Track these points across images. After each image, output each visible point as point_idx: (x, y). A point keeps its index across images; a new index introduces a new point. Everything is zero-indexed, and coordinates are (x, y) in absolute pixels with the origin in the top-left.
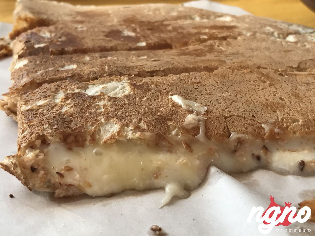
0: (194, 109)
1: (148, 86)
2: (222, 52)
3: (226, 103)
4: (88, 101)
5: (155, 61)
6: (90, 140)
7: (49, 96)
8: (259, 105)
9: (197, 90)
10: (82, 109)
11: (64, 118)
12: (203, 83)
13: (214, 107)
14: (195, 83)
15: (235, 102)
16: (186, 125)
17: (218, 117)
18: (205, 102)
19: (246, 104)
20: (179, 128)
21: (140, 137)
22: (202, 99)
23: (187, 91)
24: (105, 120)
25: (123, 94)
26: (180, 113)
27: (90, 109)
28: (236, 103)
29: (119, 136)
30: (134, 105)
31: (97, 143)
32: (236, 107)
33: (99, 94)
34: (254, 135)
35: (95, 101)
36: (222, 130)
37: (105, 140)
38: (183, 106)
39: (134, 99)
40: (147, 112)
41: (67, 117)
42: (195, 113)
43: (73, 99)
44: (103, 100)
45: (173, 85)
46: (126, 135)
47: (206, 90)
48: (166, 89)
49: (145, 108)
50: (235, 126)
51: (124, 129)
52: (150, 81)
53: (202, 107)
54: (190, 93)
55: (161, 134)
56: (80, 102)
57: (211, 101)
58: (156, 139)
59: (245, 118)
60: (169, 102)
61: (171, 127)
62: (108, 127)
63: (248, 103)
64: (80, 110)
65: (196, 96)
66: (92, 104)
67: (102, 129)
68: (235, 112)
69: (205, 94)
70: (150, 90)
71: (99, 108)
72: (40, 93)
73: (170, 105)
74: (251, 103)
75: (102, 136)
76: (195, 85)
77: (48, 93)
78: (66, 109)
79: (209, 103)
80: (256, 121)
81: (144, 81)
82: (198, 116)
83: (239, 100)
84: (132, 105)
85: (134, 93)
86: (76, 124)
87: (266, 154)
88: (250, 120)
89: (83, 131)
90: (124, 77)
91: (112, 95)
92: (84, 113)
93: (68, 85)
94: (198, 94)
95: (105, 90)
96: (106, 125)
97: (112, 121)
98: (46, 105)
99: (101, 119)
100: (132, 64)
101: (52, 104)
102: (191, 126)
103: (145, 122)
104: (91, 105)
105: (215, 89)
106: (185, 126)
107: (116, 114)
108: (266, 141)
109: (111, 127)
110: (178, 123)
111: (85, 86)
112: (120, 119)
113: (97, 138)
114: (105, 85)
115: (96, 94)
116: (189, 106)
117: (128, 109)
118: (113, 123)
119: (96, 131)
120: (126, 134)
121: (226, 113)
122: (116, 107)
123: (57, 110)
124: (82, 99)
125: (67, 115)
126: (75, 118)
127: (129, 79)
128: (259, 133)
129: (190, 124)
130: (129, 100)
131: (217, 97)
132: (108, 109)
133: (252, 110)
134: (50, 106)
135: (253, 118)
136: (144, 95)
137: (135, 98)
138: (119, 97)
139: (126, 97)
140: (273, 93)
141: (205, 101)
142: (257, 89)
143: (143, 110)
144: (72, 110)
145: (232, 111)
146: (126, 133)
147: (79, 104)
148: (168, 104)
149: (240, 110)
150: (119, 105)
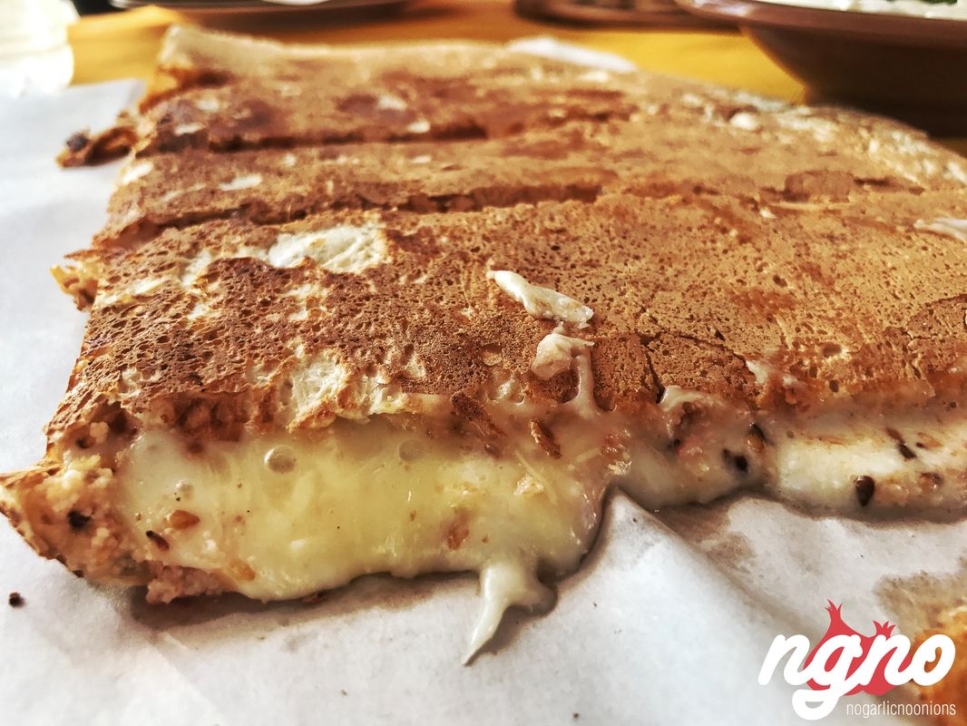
0: (559, 313)
1: (432, 241)
2: (602, 149)
3: (639, 293)
4: (268, 286)
5: (448, 169)
6: (257, 418)
7: (171, 266)
8: (726, 299)
9: (559, 254)
10: (247, 313)
11: (188, 345)
12: (572, 232)
13: (608, 305)
14: (552, 231)
15: (663, 290)
16: (538, 367)
17: (624, 339)
18: (583, 289)
19: (692, 297)
20: (518, 376)
21: (408, 410)
22: (575, 281)
23: (533, 254)
24: (308, 351)
25: (366, 264)
26: (519, 326)
27: (269, 313)
28: (667, 294)
29: (343, 407)
30: (394, 299)
31: (280, 426)
32: (669, 306)
33: (299, 262)
34: (728, 395)
35: (287, 286)
36: (637, 379)
37: (303, 419)
38: (526, 305)
39: (392, 280)
40: (429, 324)
41: (199, 340)
42: (560, 328)
43: (226, 279)
44: (310, 282)
45: (496, 238)
46: (365, 401)
47: (582, 253)
48: (477, 249)
49: (422, 310)
50: (674, 365)
51: (359, 383)
52: (438, 224)
53: (578, 306)
54: (541, 259)
55: (468, 399)
56: (245, 288)
57: (598, 287)
58: (454, 413)
59: (697, 341)
60: (486, 289)
61: (496, 373)
62: (314, 373)
63: (696, 293)
64: (240, 316)
65: (558, 271)
66: (276, 295)
67: (294, 382)
68: (669, 322)
69: (582, 265)
70: (436, 252)
71: (296, 309)
72: (152, 255)
73: (491, 301)
74: (705, 294)
75: (296, 405)
76: (553, 236)
77: (171, 256)
78: (204, 310)
79: (596, 294)
80: (728, 350)
81: (421, 224)
82: (571, 339)
83: (671, 283)
84: (388, 300)
85: (395, 261)
86: (218, 367)
87: (761, 450)
88: (712, 345)
89: (236, 389)
90: (371, 213)
91: (336, 265)
92: (249, 325)
93: (226, 233)
94: (563, 264)
95: (319, 250)
96: (308, 366)
97: (326, 353)
98: (154, 296)
99: (295, 347)
100: (394, 178)
101: (170, 292)
102: (554, 370)
103: (422, 357)
104: (273, 298)
105: (605, 250)
106: (535, 371)
107: (341, 332)
108: (760, 412)
109: (324, 375)
110: (515, 361)
111: (269, 237)
112: (350, 346)
113: (280, 410)
114: (320, 235)
115: (292, 265)
116: (544, 305)
117: (376, 312)
118: (330, 360)
119: (278, 388)
120: (367, 400)
121: (644, 326)
122: (342, 307)
123: (178, 316)
124: (252, 280)
125: (199, 335)
126: (220, 342)
127: (384, 219)
128: (740, 388)
129: (551, 364)
130: (380, 284)
131: (614, 273)
132: (319, 311)
133: (711, 315)
134: (163, 300)
135: (719, 342)
136: (420, 267)
137: (397, 276)
138: (352, 274)
139: (373, 273)
140: (755, 264)
141: (583, 285)
142: (712, 252)
143: (416, 317)
144: (217, 314)
145: (659, 317)
146: (364, 396)
147: (240, 295)
148: (485, 297)
149: (680, 315)
150: (352, 300)
